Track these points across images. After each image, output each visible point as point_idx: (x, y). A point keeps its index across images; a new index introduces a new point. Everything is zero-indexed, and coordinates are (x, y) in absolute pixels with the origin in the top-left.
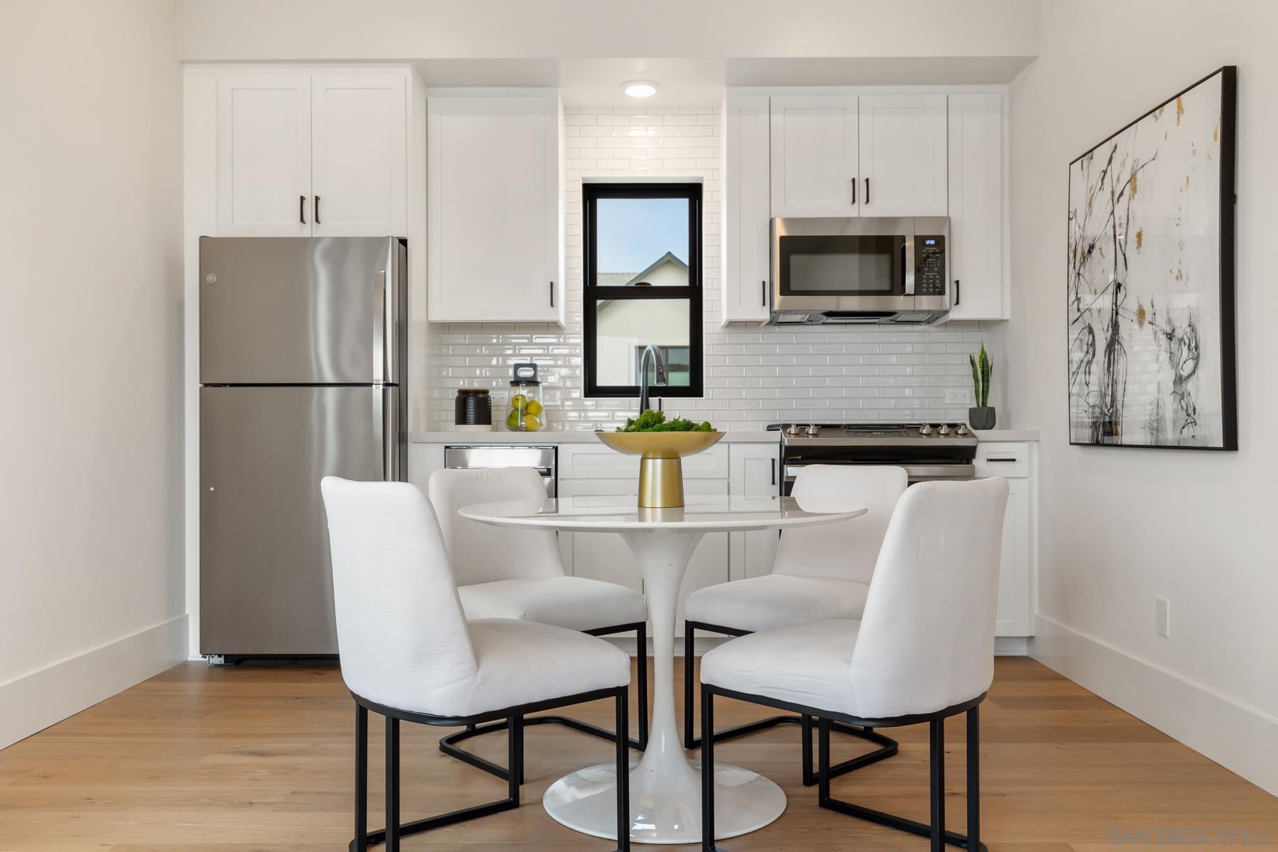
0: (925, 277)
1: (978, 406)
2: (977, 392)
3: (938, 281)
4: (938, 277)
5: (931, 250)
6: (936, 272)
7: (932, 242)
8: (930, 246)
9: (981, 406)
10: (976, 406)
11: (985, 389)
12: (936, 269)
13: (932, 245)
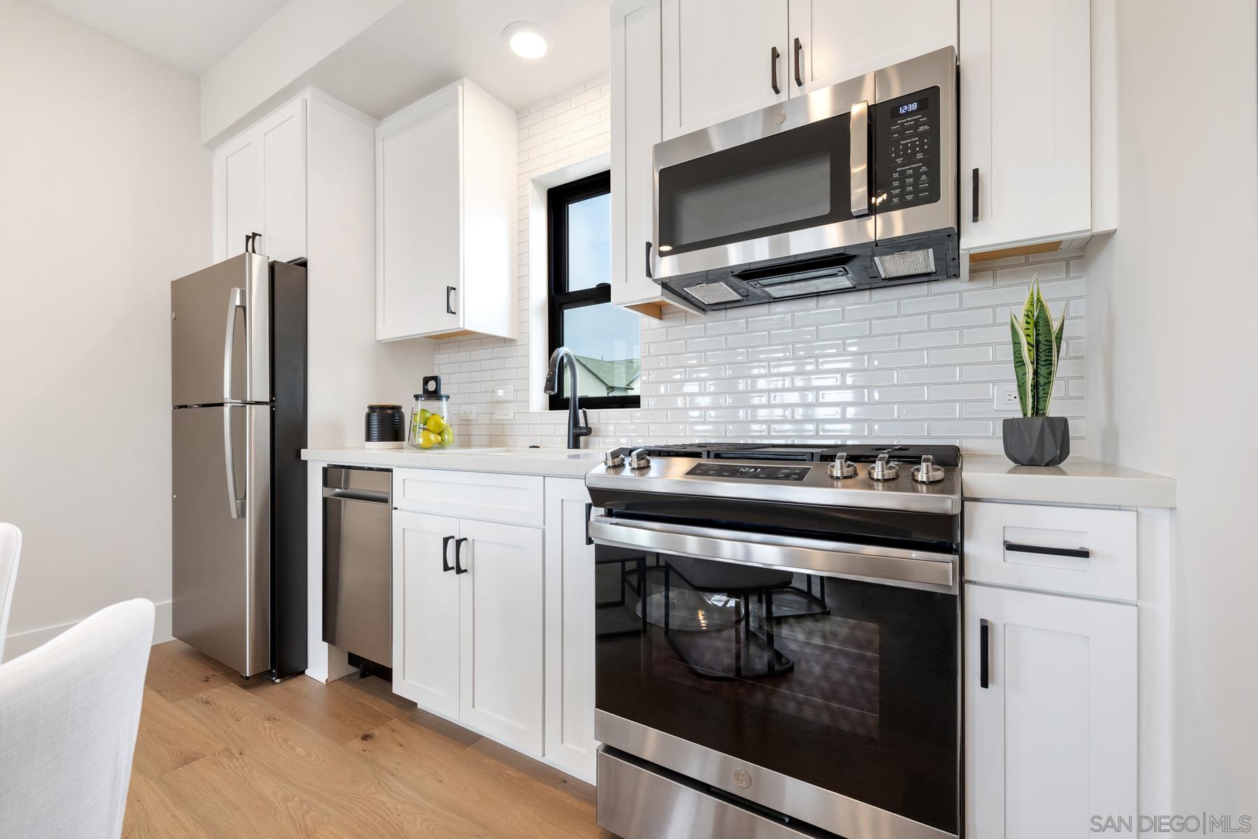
0: (896, 175)
1: (1025, 415)
2: (1021, 386)
3: (924, 177)
4: (924, 169)
5: (910, 121)
6: (920, 160)
7: (914, 106)
8: (908, 114)
9: (1029, 415)
10: (1021, 416)
11: (1042, 380)
12: (920, 156)
13: (913, 111)
